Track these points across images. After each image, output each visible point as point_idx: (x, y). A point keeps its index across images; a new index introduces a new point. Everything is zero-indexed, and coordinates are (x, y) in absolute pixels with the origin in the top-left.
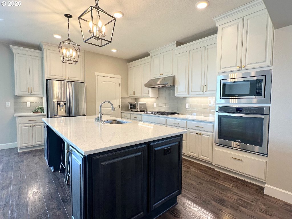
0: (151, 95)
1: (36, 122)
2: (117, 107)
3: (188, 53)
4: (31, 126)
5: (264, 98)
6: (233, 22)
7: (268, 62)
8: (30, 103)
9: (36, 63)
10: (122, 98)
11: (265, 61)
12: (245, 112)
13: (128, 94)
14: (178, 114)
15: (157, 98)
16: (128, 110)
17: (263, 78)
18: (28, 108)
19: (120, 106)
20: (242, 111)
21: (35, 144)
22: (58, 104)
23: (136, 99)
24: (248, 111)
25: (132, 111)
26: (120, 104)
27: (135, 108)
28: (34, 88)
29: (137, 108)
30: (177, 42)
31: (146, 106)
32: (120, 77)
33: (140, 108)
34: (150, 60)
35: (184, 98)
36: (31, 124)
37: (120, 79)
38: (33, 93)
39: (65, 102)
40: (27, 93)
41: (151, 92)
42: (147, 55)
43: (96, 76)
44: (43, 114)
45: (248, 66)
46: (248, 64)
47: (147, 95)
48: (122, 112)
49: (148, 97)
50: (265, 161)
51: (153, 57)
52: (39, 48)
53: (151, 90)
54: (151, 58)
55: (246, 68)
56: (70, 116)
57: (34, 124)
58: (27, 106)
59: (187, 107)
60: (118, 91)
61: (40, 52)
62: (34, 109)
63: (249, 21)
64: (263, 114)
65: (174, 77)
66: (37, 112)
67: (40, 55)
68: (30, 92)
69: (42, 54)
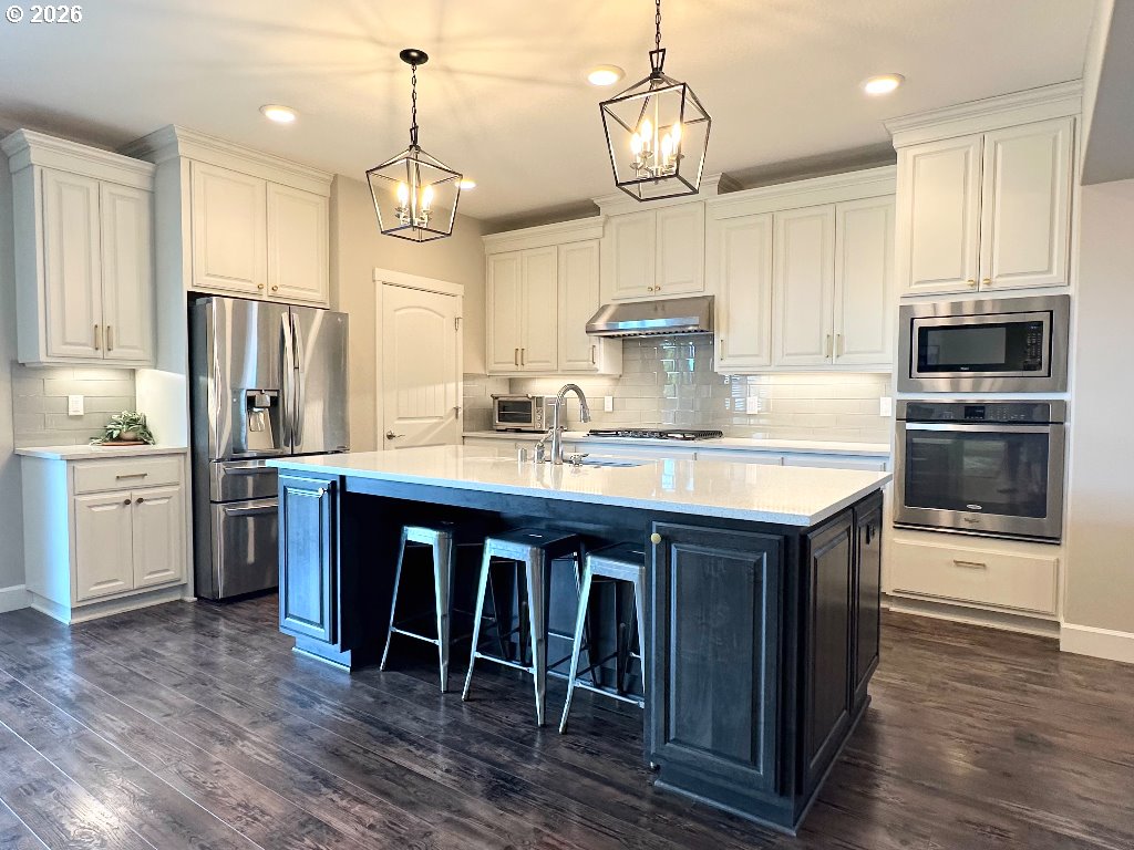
0: (600, 366)
1: (146, 481)
2: (449, 416)
3: (768, 219)
4: (128, 502)
5: (1049, 376)
6: (950, 144)
7: (1057, 275)
8: (80, 399)
9: (128, 218)
10: (466, 377)
11: (1049, 270)
12: (992, 418)
13: (484, 362)
14: (719, 434)
15: (618, 379)
16: (490, 427)
17: (1045, 318)
18: (78, 424)
19: (461, 412)
20: (982, 415)
21: (143, 584)
22: (251, 401)
24: (1001, 417)
26: (460, 405)
28: (118, 331)
30: (724, 176)
32: (459, 289)
33: (549, 419)
36: (125, 495)
37: (459, 298)
38: (114, 351)
39: (275, 394)
40: (89, 351)
43: (379, 284)
45: (999, 280)
46: (999, 276)
47: (584, 365)
48: (466, 434)
50: (1053, 558)
51: (614, 221)
52: (136, 147)
53: (602, 346)
54: (605, 223)
55: (995, 287)
56: (293, 455)
57: (137, 494)
58: (71, 413)
59: (752, 408)
60: (451, 347)
61: (146, 166)
62: (105, 430)
63: (1000, 147)
64: (1047, 423)
65: (710, 302)
66: (119, 439)
67: (146, 185)
68: (101, 343)
69: (154, 177)
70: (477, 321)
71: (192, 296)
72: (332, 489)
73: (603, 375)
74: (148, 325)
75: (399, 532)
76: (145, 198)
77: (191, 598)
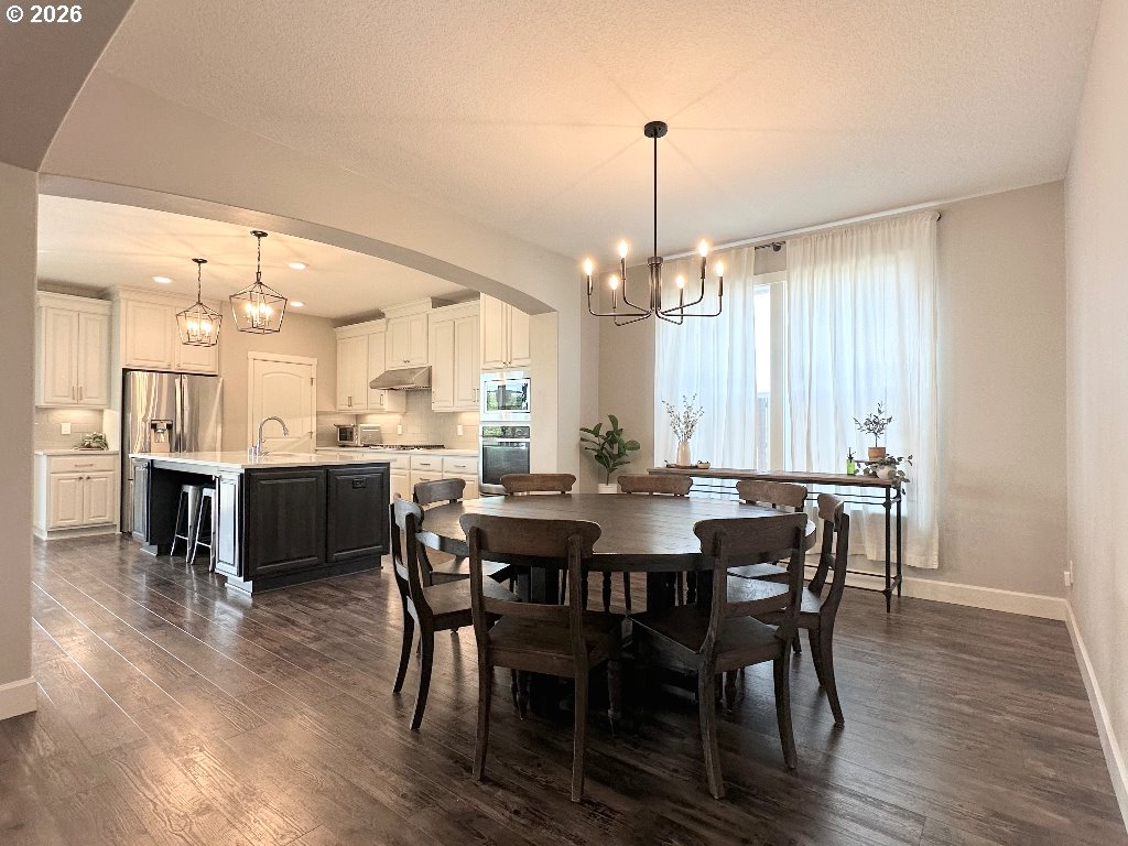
0: (387, 406)
1: (93, 468)
2: (304, 437)
4: (81, 478)
8: (68, 425)
9: (95, 331)
10: (319, 414)
13: (335, 405)
14: (442, 447)
15: (404, 415)
18: (65, 439)
19: (314, 435)
22: (154, 426)
23: (358, 417)
25: (344, 446)
26: (314, 429)
27: (351, 439)
28: (86, 389)
29: (355, 437)
30: (433, 298)
31: (379, 433)
32: (314, 361)
33: (364, 438)
34: (384, 326)
35: (455, 414)
36: (81, 475)
37: (314, 367)
38: (85, 400)
39: (170, 422)
40: (70, 400)
41: (387, 400)
42: (377, 315)
43: (251, 361)
44: (105, 451)
45: (514, 361)
47: (378, 406)
49: (381, 412)
51: (390, 321)
52: (102, 294)
53: (386, 394)
54: (388, 323)
57: (87, 474)
58: (62, 433)
59: (460, 432)
60: (308, 397)
61: (106, 303)
62: (81, 442)
65: (430, 369)
66: (89, 446)
67: (107, 312)
68: (77, 397)
69: (111, 307)
70: (329, 379)
71: (125, 371)
72: (148, 467)
73: (389, 412)
74: (104, 385)
75: (181, 488)
76: (105, 319)
77: (118, 532)
